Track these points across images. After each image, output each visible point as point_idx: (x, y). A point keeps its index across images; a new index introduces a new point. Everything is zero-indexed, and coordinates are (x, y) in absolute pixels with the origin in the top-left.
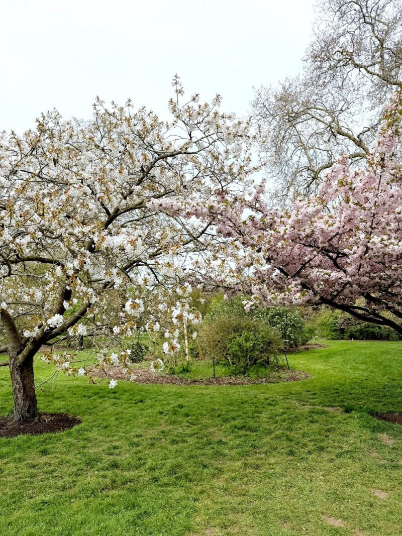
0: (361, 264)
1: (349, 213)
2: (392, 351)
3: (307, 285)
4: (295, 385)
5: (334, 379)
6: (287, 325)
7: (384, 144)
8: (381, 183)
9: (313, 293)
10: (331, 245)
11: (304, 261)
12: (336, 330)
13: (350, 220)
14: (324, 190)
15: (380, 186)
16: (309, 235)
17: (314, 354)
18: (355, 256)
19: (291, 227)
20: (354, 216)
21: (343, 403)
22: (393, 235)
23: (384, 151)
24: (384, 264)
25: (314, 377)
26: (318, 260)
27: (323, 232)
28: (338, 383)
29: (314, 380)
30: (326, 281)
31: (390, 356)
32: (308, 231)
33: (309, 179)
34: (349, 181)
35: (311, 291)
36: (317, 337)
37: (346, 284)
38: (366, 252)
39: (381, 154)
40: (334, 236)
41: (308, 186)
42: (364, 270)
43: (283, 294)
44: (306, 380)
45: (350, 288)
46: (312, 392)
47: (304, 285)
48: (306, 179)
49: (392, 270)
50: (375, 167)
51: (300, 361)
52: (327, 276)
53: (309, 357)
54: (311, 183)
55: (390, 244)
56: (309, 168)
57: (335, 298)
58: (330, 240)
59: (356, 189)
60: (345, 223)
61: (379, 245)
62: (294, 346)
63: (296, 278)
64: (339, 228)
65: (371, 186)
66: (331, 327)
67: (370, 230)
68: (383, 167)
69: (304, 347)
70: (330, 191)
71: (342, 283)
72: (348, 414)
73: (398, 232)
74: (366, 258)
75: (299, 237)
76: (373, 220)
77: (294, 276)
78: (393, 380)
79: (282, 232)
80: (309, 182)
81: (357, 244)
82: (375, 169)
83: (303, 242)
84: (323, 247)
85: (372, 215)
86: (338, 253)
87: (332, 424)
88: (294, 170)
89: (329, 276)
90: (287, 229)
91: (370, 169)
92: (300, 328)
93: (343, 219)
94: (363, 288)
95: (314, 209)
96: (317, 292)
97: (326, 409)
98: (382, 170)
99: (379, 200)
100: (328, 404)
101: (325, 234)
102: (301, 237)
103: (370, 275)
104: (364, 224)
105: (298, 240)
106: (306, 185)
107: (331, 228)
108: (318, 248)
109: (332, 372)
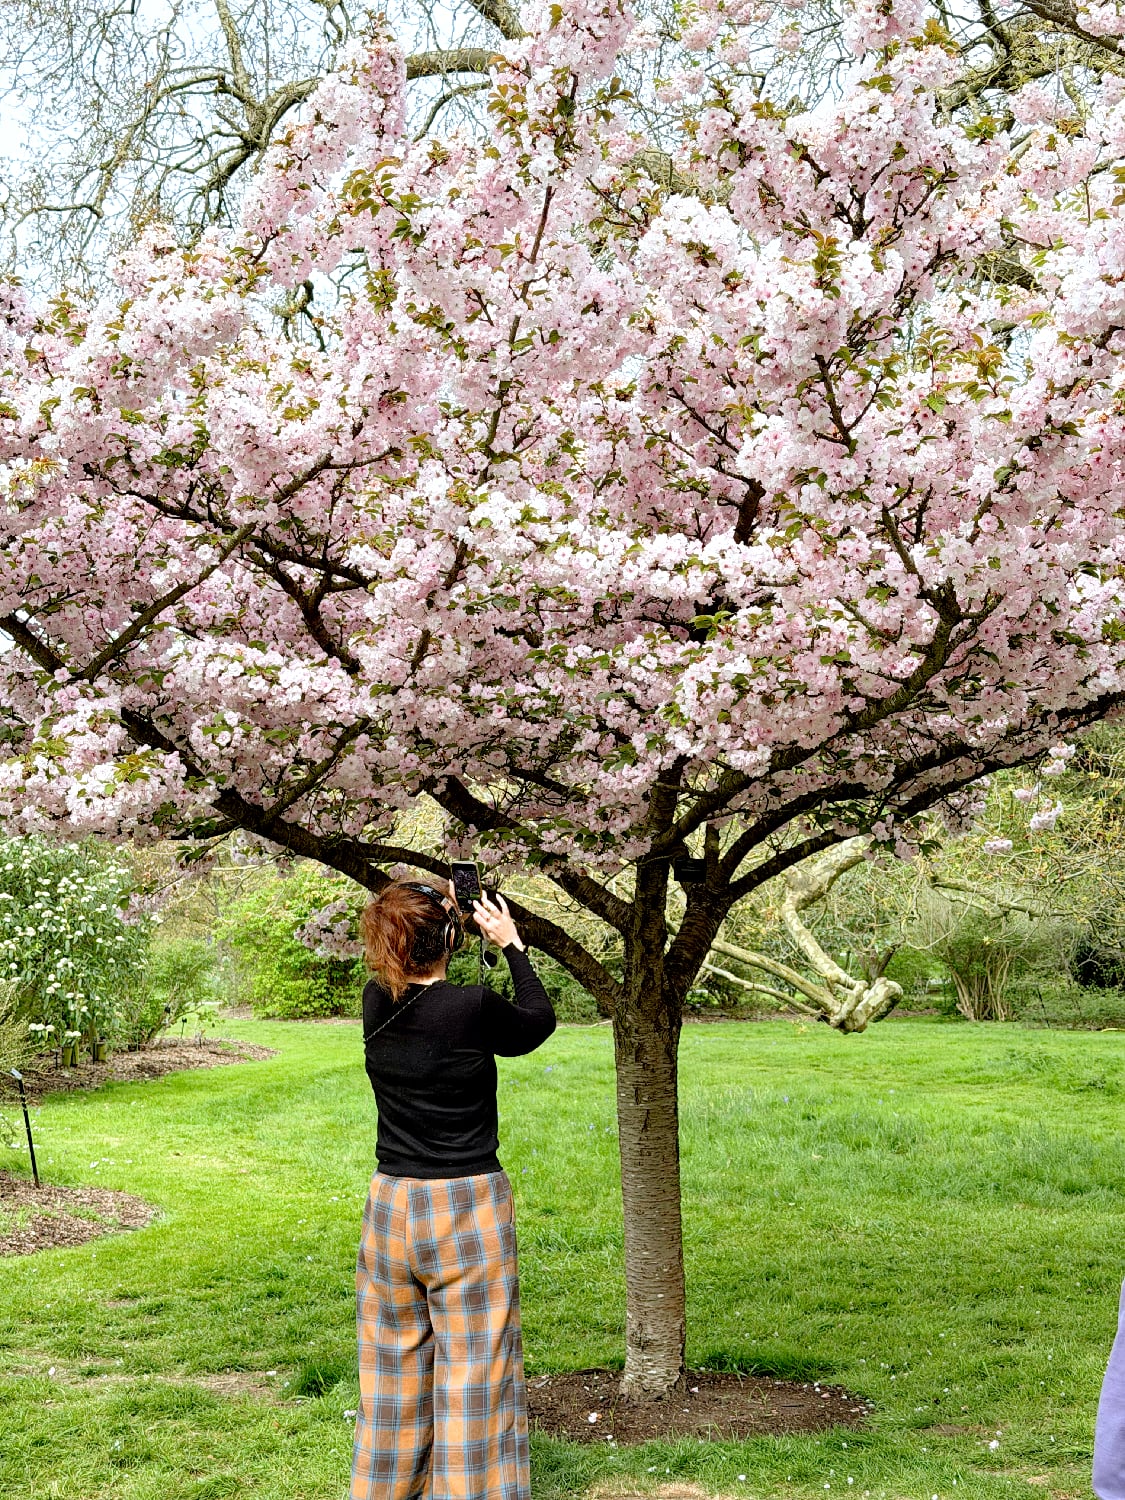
0: (426, 634)
1: (388, 360)
2: (561, 1069)
3: (160, 727)
4: (61, 1271)
5: (269, 1222)
6: (52, 942)
7: (576, 25)
8: (547, 229)
9: (184, 768)
10: (291, 522)
11: (150, 590)
12: (307, 969)
13: (391, 399)
14: (268, 212)
15: (544, 242)
16: (184, 452)
17: (186, 1098)
18: (403, 587)
19: (80, 393)
20: (412, 381)
21: (298, 1349)
22: (584, 501)
23: (575, 60)
24: (534, 640)
25: (165, 1220)
26: (229, 595)
27: (253, 444)
28: (286, 1243)
29: (165, 1234)
30: (255, 709)
31: (546, 1095)
32: (179, 431)
33: (225, 143)
34: (400, 186)
35: (173, 760)
36: (208, 1005)
37: (351, 733)
38: (453, 577)
39: (561, 75)
40: (311, 475)
41: (219, 183)
42: (439, 665)
43: (18, 768)
44: (125, 1239)
45: (372, 753)
46: (147, 1302)
47: (140, 727)
48: (204, 141)
49: (567, 669)
50: (527, 141)
51: (107, 1139)
52: (259, 685)
53: (158, 1112)
54: (232, 168)
55: (563, 539)
56: (229, 80)
57: (294, 800)
58: (288, 493)
59: (430, 236)
60: (366, 414)
61: (511, 543)
62: (83, 1058)
63: (102, 682)
64: (334, 432)
65: (499, 235)
66: (290, 952)
67: (481, 461)
68: (564, 143)
69: (138, 1058)
70: (304, 225)
71: (333, 724)
72: (314, 1403)
73: (609, 491)
74: (453, 606)
75: (128, 458)
76: (496, 415)
77: (92, 672)
78: (548, 1212)
79: (29, 419)
80: (224, 161)
81: (420, 526)
82: (527, 149)
83: (147, 486)
84: (252, 526)
85: (495, 388)
86: (330, 567)
87: (226, 1458)
88: (141, 74)
89: (273, 681)
90: (57, 402)
91: (503, 144)
92: (122, 957)
93: (356, 387)
94: (434, 758)
95: (206, 313)
96: (205, 763)
97: (205, 1383)
98: (556, 163)
99: (535, 317)
100: (224, 1356)
101: (260, 457)
102: (138, 457)
103: (466, 689)
104: (456, 426)
105: (120, 471)
106: (205, 176)
107: (295, 430)
108: (228, 528)
109: (263, 1186)
